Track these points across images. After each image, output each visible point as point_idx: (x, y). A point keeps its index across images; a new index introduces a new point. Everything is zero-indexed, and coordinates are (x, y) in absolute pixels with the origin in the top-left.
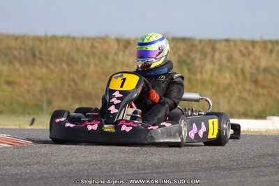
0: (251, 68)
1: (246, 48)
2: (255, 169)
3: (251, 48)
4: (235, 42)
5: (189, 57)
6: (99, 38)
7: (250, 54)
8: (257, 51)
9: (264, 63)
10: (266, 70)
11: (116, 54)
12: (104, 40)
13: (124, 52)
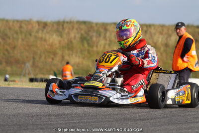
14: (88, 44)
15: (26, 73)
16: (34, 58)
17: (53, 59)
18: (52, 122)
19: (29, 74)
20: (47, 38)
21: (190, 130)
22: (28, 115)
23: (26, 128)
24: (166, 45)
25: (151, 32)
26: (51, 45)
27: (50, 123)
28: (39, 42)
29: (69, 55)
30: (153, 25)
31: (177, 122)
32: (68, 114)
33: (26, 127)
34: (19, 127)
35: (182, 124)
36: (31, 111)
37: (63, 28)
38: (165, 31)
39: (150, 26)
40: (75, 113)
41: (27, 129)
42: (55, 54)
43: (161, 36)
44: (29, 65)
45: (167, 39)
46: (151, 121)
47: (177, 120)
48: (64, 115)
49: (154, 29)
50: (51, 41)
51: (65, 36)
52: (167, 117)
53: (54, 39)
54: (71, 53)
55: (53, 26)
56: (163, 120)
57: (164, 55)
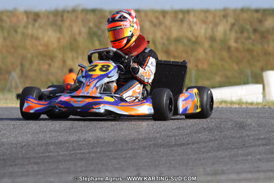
0: (162, 38)
1: (157, 18)
2: (195, 146)
3: (161, 18)
4: (146, 13)
5: (99, 28)
6: (7, 11)
7: (160, 24)
8: (168, 21)
9: (175, 33)
10: (178, 40)
11: (25, 27)
12: (12, 13)
13: (33, 25)
14: (100, 41)
15: (11, 87)
16: (22, 65)
17: (50, 65)
18: (51, 154)
19: (16, 88)
20: (40, 36)
21: (249, 157)
22: (16, 144)
23: (13, 164)
24: (212, 39)
25: (189, 21)
26: (46, 46)
27: (47, 154)
28: (28, 42)
29: (73, 59)
30: (193, 11)
31: (230, 146)
32: (73, 141)
33: (14, 162)
34: (3, 162)
35: (238, 149)
36: (20, 139)
37: (63, 20)
38: (210, 18)
39: (188, 12)
40: (84, 140)
41: (16, 165)
42: (52, 58)
43: (204, 26)
44: (15, 75)
45: (212, 30)
46: (193, 147)
47: (230, 144)
48: (68, 142)
49: (194, 16)
50: (46, 39)
51: (65, 31)
52: (216, 139)
53: (50, 36)
54: (75, 55)
55: (48, 17)
56: (211, 144)
57: (210, 53)
